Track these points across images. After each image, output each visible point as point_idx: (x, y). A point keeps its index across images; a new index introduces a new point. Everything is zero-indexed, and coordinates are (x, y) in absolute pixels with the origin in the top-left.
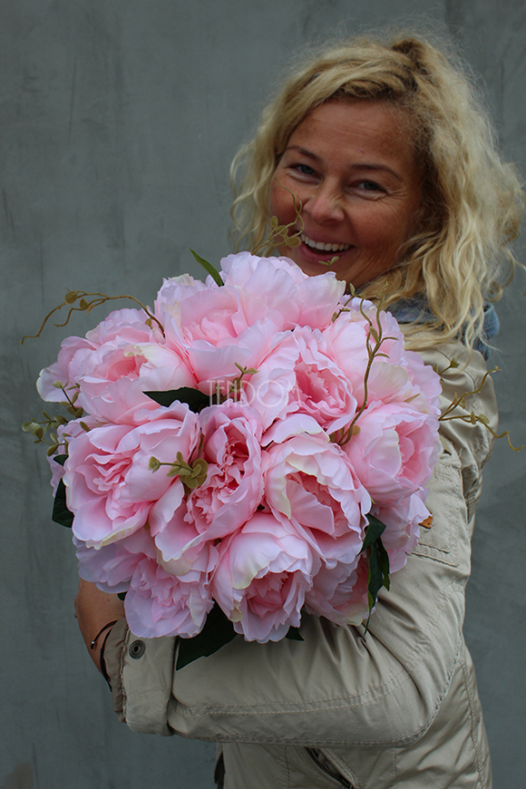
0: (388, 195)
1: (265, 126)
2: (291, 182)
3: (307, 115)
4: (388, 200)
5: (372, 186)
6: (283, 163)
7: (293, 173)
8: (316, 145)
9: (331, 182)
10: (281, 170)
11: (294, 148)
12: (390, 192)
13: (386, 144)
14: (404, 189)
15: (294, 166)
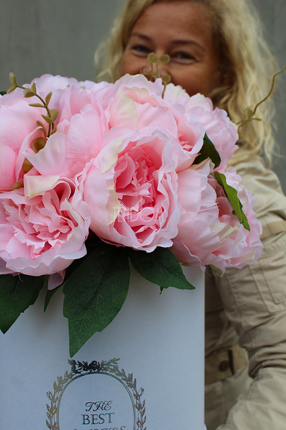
0: (197, 61)
1: (116, 27)
2: (134, 58)
3: (142, 13)
4: (198, 65)
5: (186, 56)
6: (128, 47)
7: (135, 52)
8: (148, 30)
9: (160, 53)
10: (127, 51)
11: (135, 34)
12: (198, 58)
13: (193, 26)
14: (207, 57)
15: (136, 47)
